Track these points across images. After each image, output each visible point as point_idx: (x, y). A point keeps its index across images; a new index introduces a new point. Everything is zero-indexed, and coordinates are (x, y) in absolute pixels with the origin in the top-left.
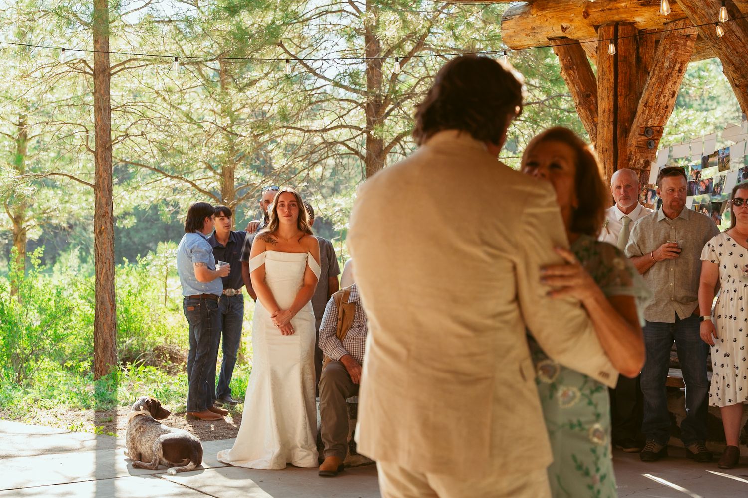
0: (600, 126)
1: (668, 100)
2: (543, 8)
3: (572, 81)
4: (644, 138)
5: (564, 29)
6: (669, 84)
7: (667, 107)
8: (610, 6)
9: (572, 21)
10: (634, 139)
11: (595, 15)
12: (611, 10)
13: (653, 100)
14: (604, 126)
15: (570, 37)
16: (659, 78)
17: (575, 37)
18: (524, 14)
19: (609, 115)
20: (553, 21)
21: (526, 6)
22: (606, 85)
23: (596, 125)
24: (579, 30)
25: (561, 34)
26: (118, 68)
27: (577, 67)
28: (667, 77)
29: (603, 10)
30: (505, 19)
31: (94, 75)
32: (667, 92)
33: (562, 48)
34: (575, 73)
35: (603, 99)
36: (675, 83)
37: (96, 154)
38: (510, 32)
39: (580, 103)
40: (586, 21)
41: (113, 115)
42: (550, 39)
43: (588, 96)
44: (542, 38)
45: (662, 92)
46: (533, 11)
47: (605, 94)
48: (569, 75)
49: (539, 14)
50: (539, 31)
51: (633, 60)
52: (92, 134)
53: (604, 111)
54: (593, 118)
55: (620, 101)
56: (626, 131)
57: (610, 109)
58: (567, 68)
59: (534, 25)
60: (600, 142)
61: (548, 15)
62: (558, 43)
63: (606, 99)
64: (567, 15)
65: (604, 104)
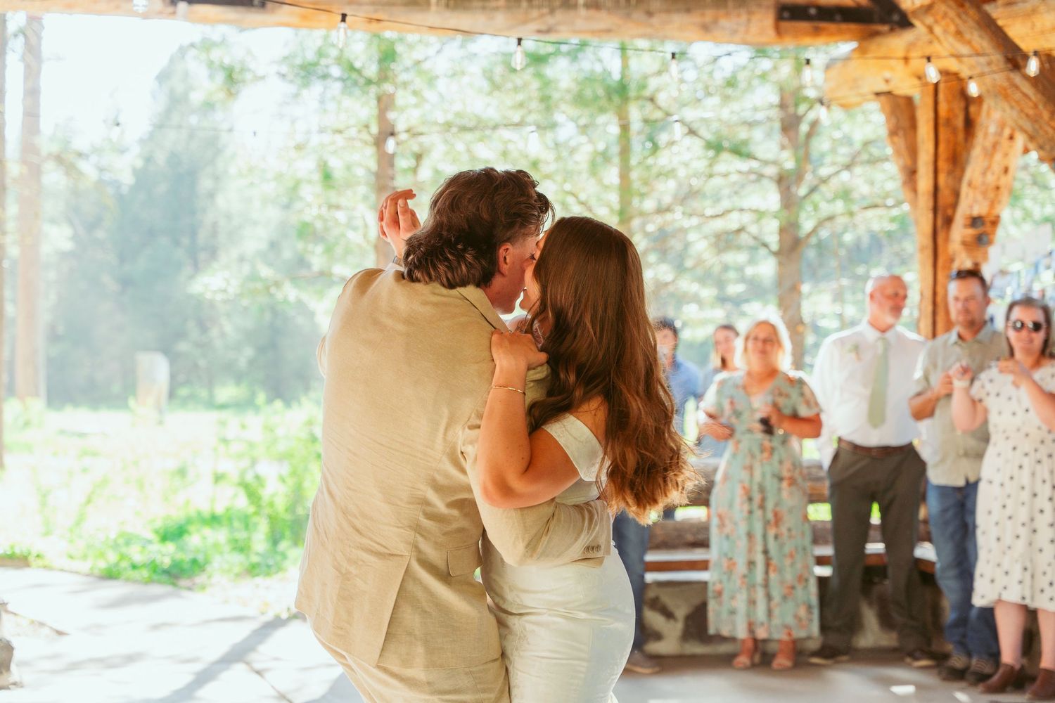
1: (999, 179)
3: (897, 151)
4: (971, 232)
5: (887, 81)
6: (998, 157)
7: (998, 188)
9: (892, 69)
10: (959, 231)
13: (978, 179)
15: (895, 92)
16: (984, 149)
17: (900, 92)
19: (928, 199)
20: (874, 69)
24: (903, 82)
25: (883, 87)
27: (904, 132)
28: (995, 146)
30: (828, 68)
32: (997, 167)
33: (887, 107)
34: (900, 141)
35: (921, 177)
36: (1006, 155)
38: (833, 85)
39: (906, 182)
40: (907, 69)
42: (876, 93)
43: (914, 172)
44: (867, 94)
45: (988, 168)
47: (923, 170)
48: (894, 143)
51: (959, 122)
55: (942, 179)
56: (949, 221)
57: (929, 192)
58: (893, 133)
59: (856, 75)
62: (883, 100)
63: (924, 178)
64: (888, 63)
65: (925, 182)
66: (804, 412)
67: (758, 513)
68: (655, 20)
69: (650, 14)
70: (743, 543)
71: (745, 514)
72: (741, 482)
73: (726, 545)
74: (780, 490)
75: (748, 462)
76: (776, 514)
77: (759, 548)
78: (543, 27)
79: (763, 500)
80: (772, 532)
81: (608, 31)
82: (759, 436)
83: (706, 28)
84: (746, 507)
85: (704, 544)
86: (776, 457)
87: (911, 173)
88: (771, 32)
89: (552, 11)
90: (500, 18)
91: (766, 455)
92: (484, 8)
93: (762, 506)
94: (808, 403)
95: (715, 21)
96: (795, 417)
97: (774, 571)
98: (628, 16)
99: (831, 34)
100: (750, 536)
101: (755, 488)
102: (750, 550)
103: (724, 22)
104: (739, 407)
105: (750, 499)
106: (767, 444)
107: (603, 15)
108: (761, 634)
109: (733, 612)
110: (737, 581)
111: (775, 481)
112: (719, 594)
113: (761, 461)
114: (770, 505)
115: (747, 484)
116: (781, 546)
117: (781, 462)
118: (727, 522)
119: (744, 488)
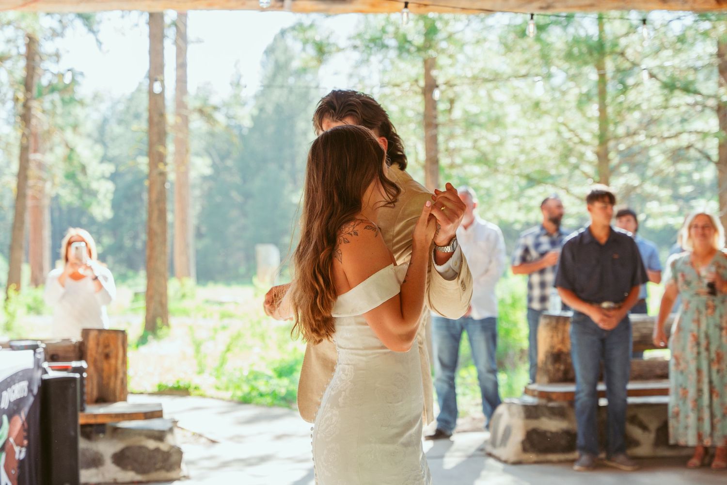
67: (704, 354)
70: (693, 377)
71: (695, 355)
72: (691, 331)
73: (681, 379)
74: (721, 337)
75: (695, 316)
76: (718, 354)
77: (706, 380)
78: (544, 5)
79: (708, 344)
80: (715, 368)
82: (705, 298)
84: (695, 350)
85: (665, 376)
86: (717, 313)
91: (710, 311)
93: (708, 349)
97: (717, 396)
100: (699, 371)
101: (702, 336)
102: (699, 381)
104: (689, 278)
105: (698, 344)
106: (710, 303)
108: (707, 442)
109: (686, 428)
110: (690, 404)
111: (717, 330)
112: (677, 414)
113: (706, 316)
114: (713, 348)
115: (695, 333)
116: (722, 377)
117: (721, 316)
118: (681, 361)
119: (694, 336)
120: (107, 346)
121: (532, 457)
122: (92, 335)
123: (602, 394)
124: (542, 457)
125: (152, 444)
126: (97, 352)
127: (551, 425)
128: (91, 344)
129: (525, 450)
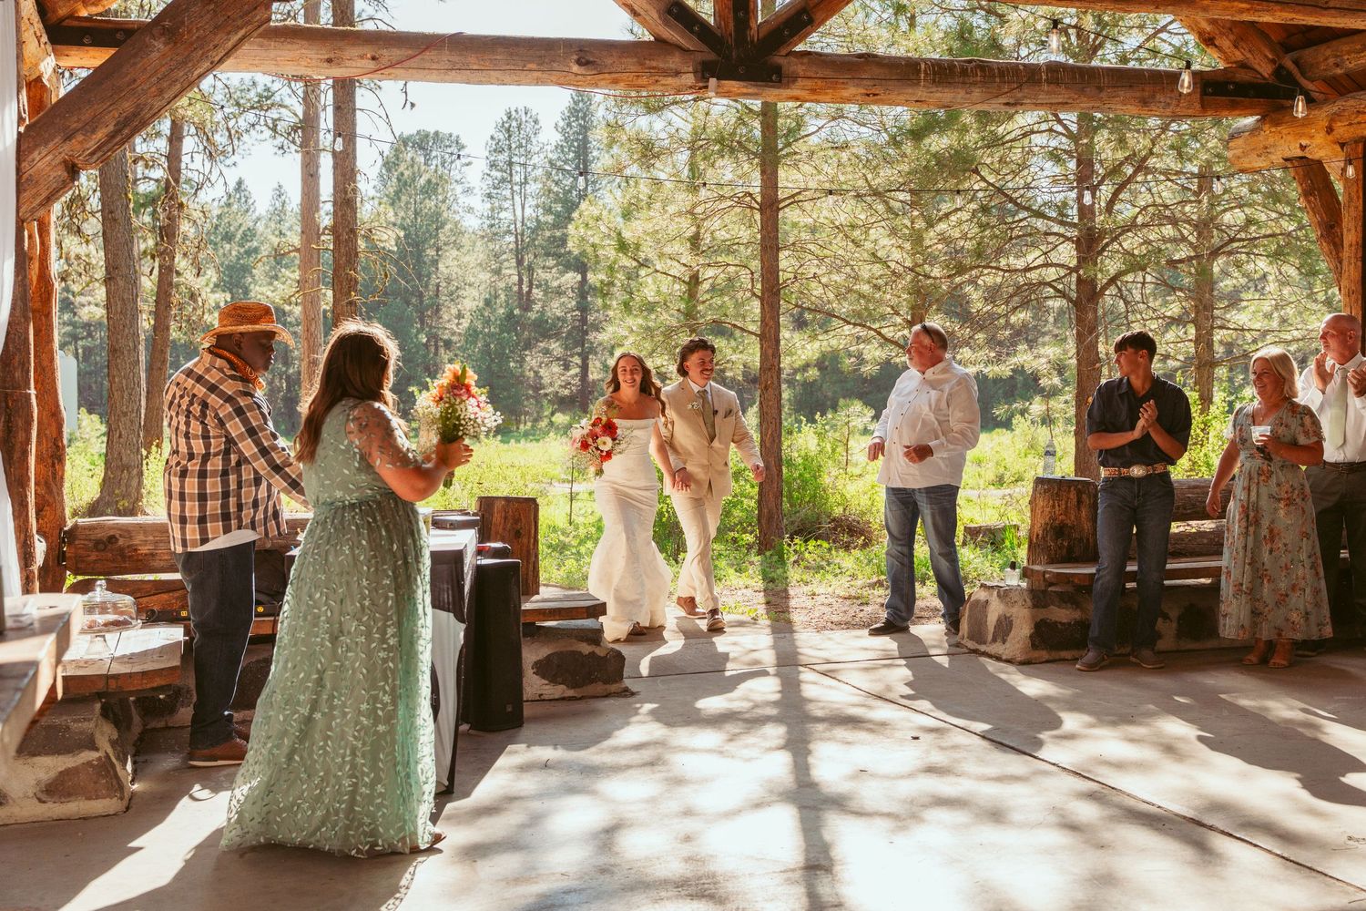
0: (1345, 263)
2: (1277, 123)
3: (1313, 209)
5: (1303, 148)
8: (1359, 119)
9: (1312, 137)
11: (1342, 130)
12: (1359, 123)
14: (1350, 263)
15: (1310, 157)
17: (1316, 157)
18: (1254, 131)
19: (1356, 249)
20: (1290, 138)
21: (1258, 121)
22: (1353, 214)
23: (1341, 263)
24: (1321, 148)
25: (1299, 153)
26: (788, 202)
27: (1319, 192)
29: (1350, 124)
30: (1232, 137)
31: (761, 210)
33: (1300, 170)
34: (1316, 200)
35: (1349, 230)
37: (762, 299)
38: (1238, 152)
39: (1322, 235)
40: (1330, 138)
41: (782, 255)
42: (1286, 160)
43: (1332, 227)
44: (1277, 157)
46: (1266, 127)
47: (1352, 225)
48: (1309, 202)
49: (1273, 130)
50: (1272, 150)
52: (756, 276)
53: (1351, 245)
54: (1337, 254)
57: (1357, 243)
58: (1307, 194)
59: (1267, 143)
60: (1344, 283)
61: (1285, 131)
62: (1296, 164)
63: (1353, 231)
64: (1306, 130)
65: (1351, 236)
66: (1302, 440)
68: (1103, 95)
69: (1100, 89)
72: (1241, 501)
74: (1276, 509)
75: (1246, 483)
76: (1271, 531)
78: (1012, 101)
79: (1257, 517)
80: (1267, 547)
81: (1067, 103)
82: (1260, 461)
83: (1144, 102)
84: (1243, 523)
86: (1274, 480)
87: (1330, 229)
88: (1198, 106)
89: (1020, 87)
90: (977, 93)
91: (1263, 478)
92: (964, 83)
93: (1256, 523)
94: (1306, 433)
95: (1153, 97)
96: (1294, 444)
98: (1083, 90)
99: (1246, 108)
100: (1245, 549)
101: (1251, 507)
103: (1159, 97)
104: (1245, 434)
105: (1247, 517)
107: (1062, 89)
111: (1272, 501)
113: (1258, 483)
114: (1266, 522)
115: (1245, 503)
116: (1277, 559)
117: (1279, 484)
119: (1243, 506)
120: (517, 521)
121: (1044, 655)
122: (498, 505)
123: (1133, 576)
124: (1055, 655)
125: (586, 648)
126: (504, 529)
127: (1062, 614)
128: (497, 518)
129: (1034, 646)
